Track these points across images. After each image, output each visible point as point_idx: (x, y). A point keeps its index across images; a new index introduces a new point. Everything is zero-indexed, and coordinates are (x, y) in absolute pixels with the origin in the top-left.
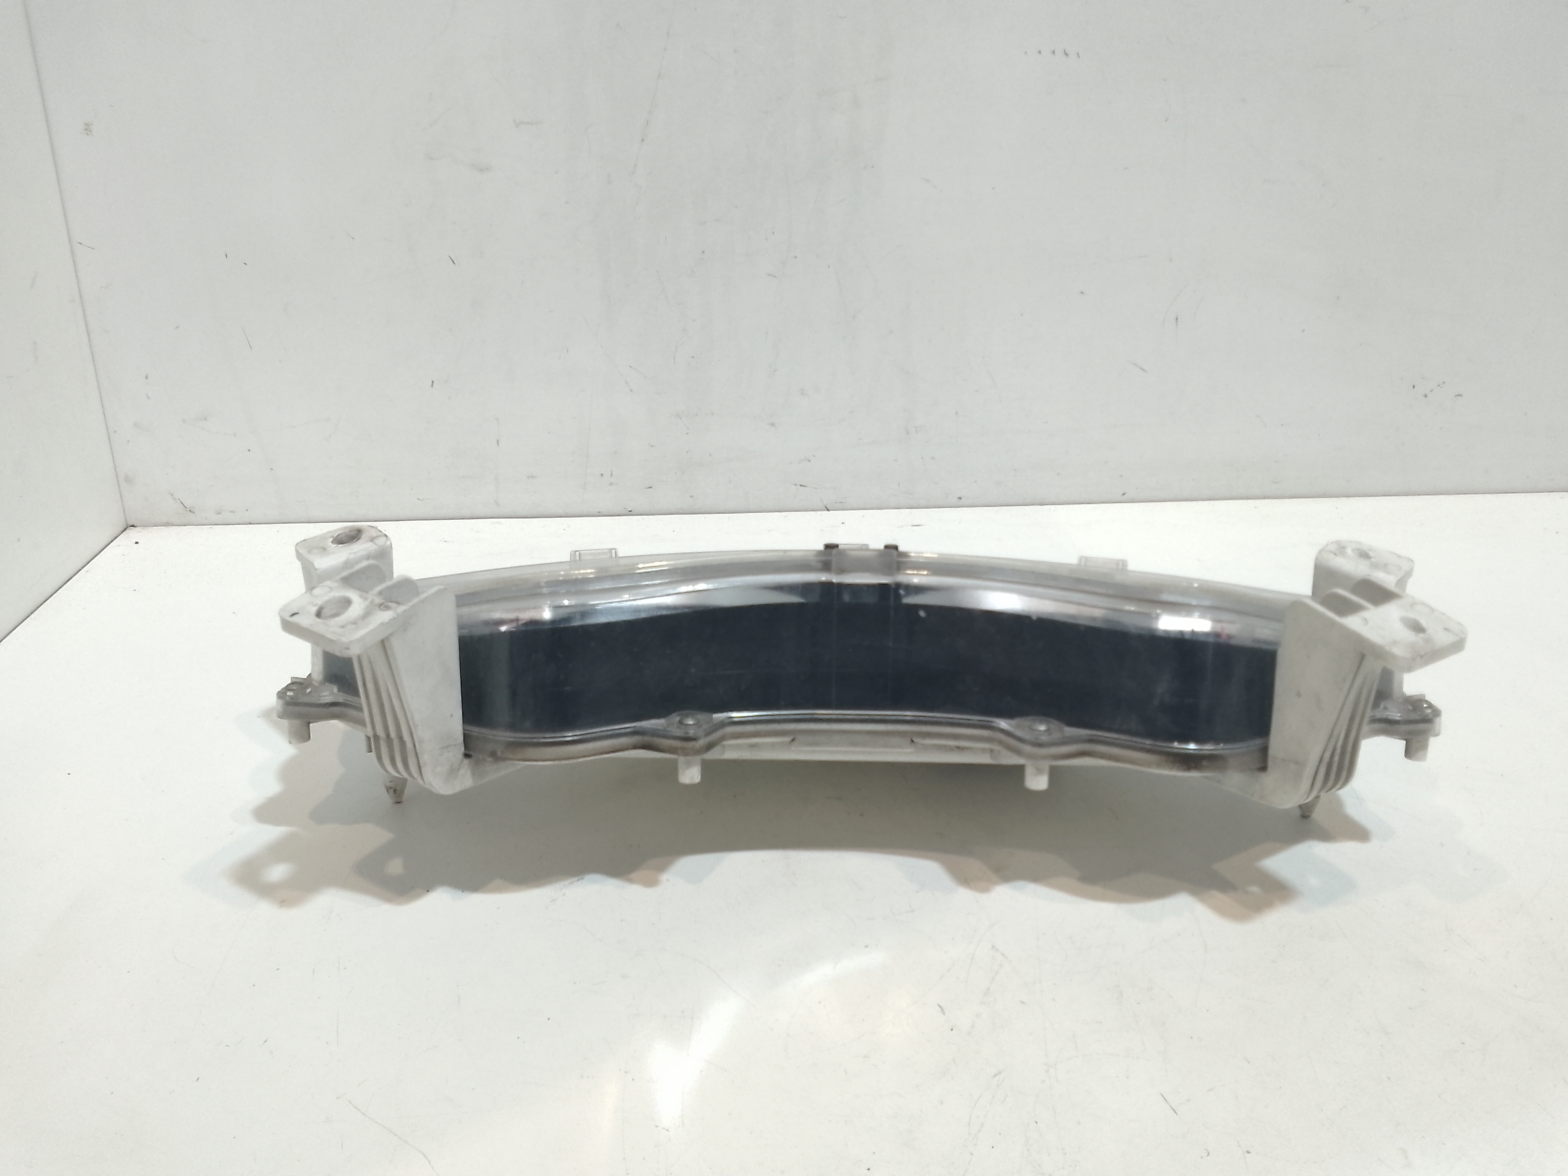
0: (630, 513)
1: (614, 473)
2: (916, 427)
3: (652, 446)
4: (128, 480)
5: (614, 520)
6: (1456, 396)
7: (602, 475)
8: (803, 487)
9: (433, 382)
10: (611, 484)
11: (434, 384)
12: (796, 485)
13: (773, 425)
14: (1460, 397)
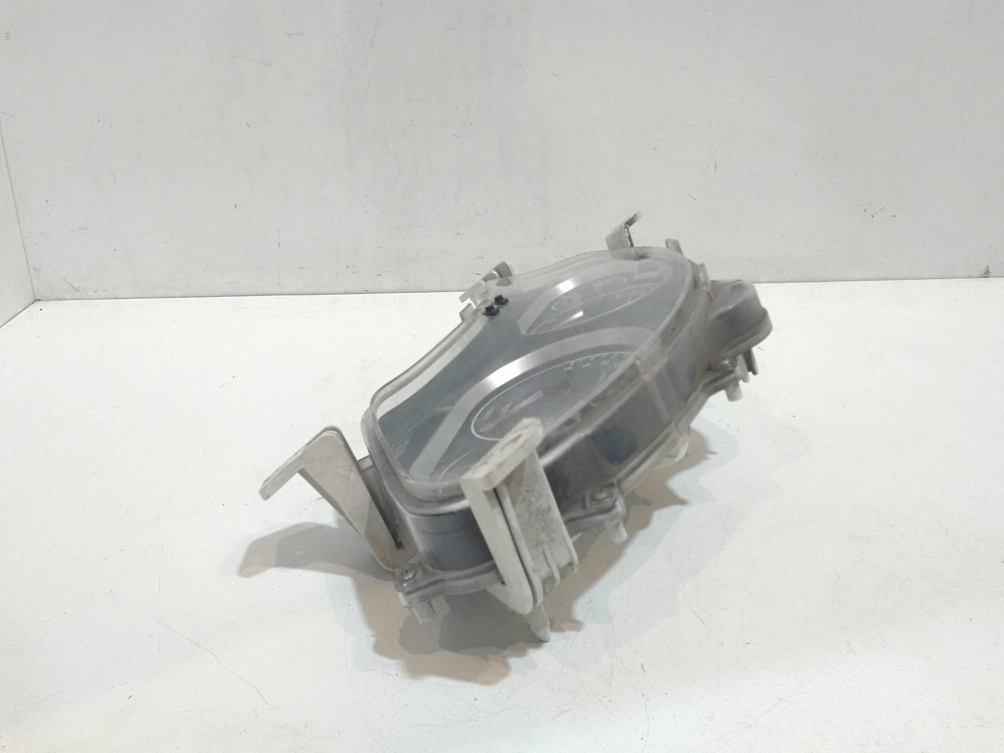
0: (367, 292)
1: (355, 265)
2: (550, 236)
3: (380, 248)
4: (35, 269)
5: (356, 296)
6: (892, 216)
7: (348, 266)
8: (478, 275)
9: (236, 205)
10: (354, 273)
11: (237, 206)
12: (473, 274)
13: (458, 234)
14: (894, 217)
